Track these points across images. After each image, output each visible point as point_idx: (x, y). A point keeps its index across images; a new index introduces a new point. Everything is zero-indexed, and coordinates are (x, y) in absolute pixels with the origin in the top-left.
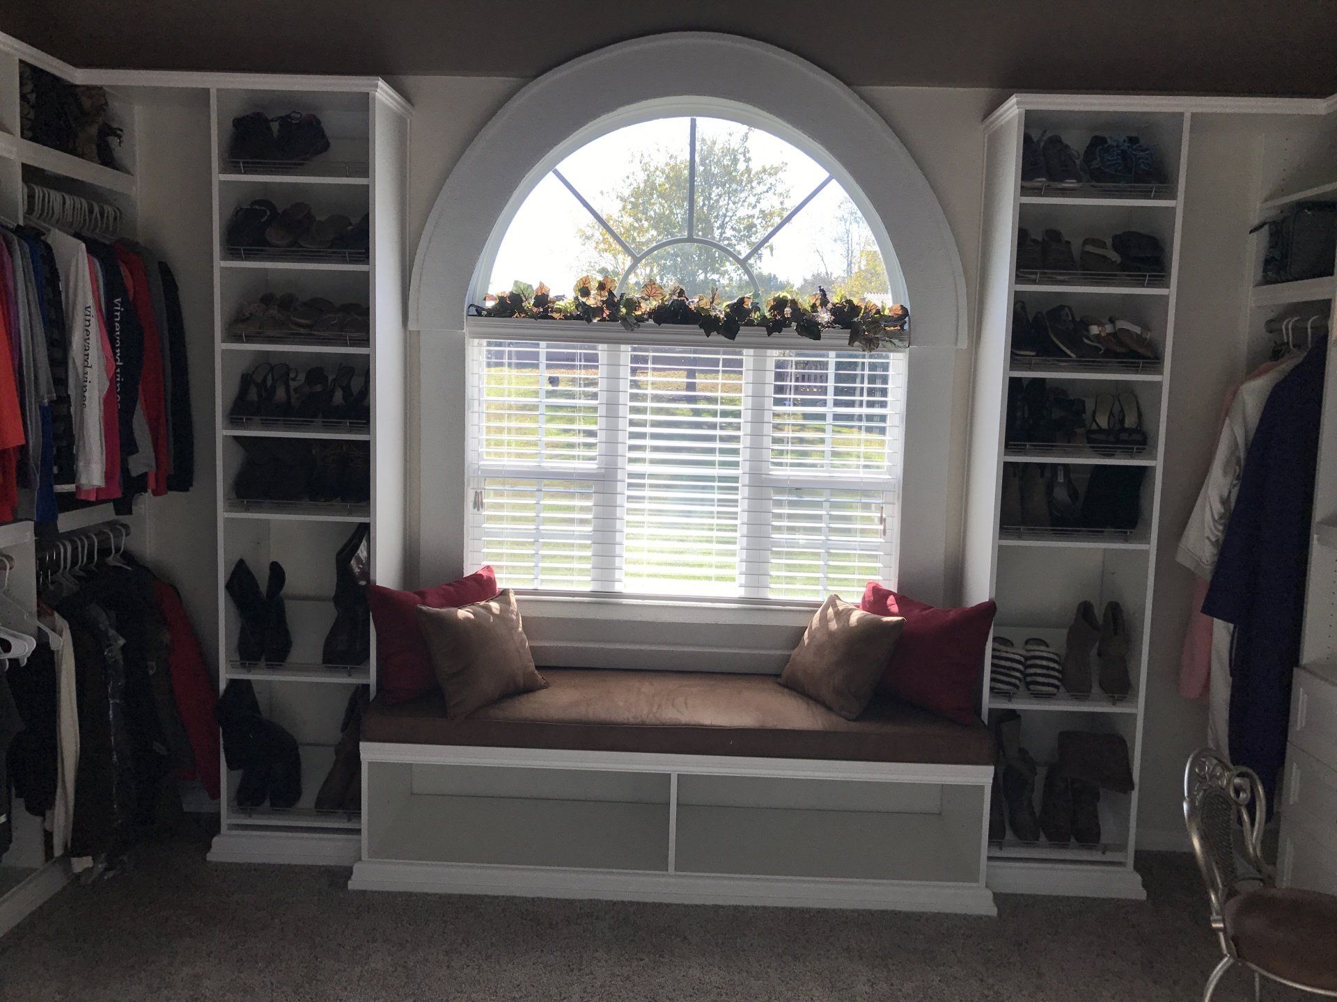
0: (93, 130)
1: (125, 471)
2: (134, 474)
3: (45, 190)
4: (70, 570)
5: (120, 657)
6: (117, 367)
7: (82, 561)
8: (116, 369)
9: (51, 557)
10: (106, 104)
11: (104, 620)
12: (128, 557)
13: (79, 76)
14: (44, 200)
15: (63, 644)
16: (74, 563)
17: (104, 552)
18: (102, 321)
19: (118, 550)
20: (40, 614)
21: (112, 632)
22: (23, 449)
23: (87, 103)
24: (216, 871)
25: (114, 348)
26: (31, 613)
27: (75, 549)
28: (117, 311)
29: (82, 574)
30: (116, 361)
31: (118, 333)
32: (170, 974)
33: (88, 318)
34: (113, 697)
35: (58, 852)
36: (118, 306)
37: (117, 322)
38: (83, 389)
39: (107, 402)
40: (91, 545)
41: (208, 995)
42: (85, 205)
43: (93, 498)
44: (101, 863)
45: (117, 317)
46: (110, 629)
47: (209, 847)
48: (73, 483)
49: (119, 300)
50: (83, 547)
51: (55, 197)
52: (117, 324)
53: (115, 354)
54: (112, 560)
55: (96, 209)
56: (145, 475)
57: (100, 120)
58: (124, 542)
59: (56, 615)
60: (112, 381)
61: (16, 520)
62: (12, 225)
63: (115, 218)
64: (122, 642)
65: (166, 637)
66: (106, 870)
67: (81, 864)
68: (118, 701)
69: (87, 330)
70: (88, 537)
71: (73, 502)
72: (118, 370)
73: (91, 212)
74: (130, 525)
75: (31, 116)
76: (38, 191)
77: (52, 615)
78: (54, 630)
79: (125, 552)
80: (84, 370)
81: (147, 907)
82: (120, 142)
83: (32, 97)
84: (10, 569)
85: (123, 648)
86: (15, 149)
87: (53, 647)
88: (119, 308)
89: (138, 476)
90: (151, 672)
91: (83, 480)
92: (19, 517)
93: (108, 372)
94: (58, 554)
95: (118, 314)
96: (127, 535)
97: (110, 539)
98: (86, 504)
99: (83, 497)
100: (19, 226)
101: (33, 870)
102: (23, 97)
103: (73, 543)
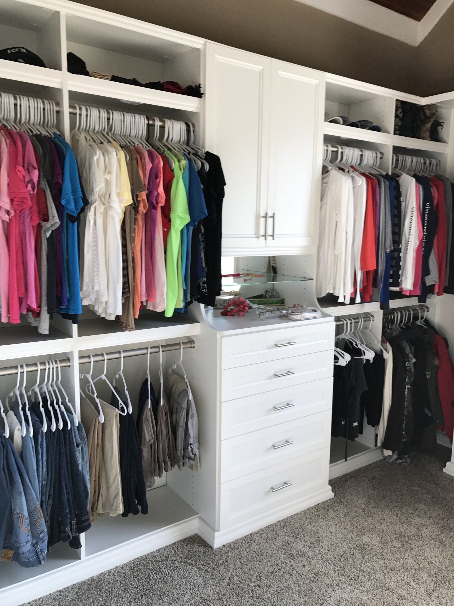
0: (429, 125)
1: (423, 282)
2: (428, 285)
3: (404, 156)
4: (399, 324)
5: (412, 367)
6: (424, 235)
7: (405, 320)
8: (423, 236)
9: (391, 317)
10: (436, 112)
11: (408, 349)
12: (427, 322)
13: (423, 101)
14: (403, 161)
15: (389, 356)
16: (401, 322)
17: (416, 318)
18: (419, 214)
19: (422, 318)
20: (383, 342)
21: (411, 355)
22: (376, 271)
23: (428, 113)
24: (446, 478)
25: (423, 226)
26: (378, 341)
27: (402, 316)
28: (427, 209)
29: (404, 327)
30: (424, 232)
31: (426, 219)
32: (411, 518)
33: (412, 213)
34: (407, 385)
35: (379, 444)
36: (427, 207)
37: (426, 214)
38: (407, 245)
39: (418, 250)
40: (410, 315)
41: (424, 536)
42: (422, 161)
43: (408, 294)
44: (396, 455)
45: (426, 211)
46: (410, 354)
47: (445, 466)
48: (398, 287)
49: (428, 203)
50: (406, 315)
51: (408, 159)
52: (426, 215)
53: (423, 229)
54: (418, 323)
55: (428, 162)
56: (434, 285)
57: (433, 120)
58: (426, 315)
59: (388, 344)
60: (421, 242)
61: (371, 301)
62: (384, 173)
63: (437, 165)
64: (414, 360)
65: (437, 362)
66: (397, 459)
67: (388, 453)
68: (409, 387)
69: (411, 218)
70: (409, 311)
71: (400, 295)
72: (424, 237)
73: (425, 163)
74: (430, 307)
75: (400, 124)
76: (401, 157)
77: (386, 343)
78: (386, 350)
79: (426, 319)
80: (408, 236)
81: (410, 482)
82: (442, 129)
83: (401, 115)
84: (373, 321)
85: (414, 363)
86: (390, 140)
87: (385, 357)
88: (428, 207)
89: (430, 286)
90: (428, 377)
91: (403, 286)
92: (373, 300)
93: (419, 238)
94: (394, 317)
95: (427, 210)
96: (428, 312)
97: (419, 313)
98: (405, 297)
99: (404, 293)
100: (387, 174)
101: (370, 448)
102: (397, 116)
103: (401, 312)
